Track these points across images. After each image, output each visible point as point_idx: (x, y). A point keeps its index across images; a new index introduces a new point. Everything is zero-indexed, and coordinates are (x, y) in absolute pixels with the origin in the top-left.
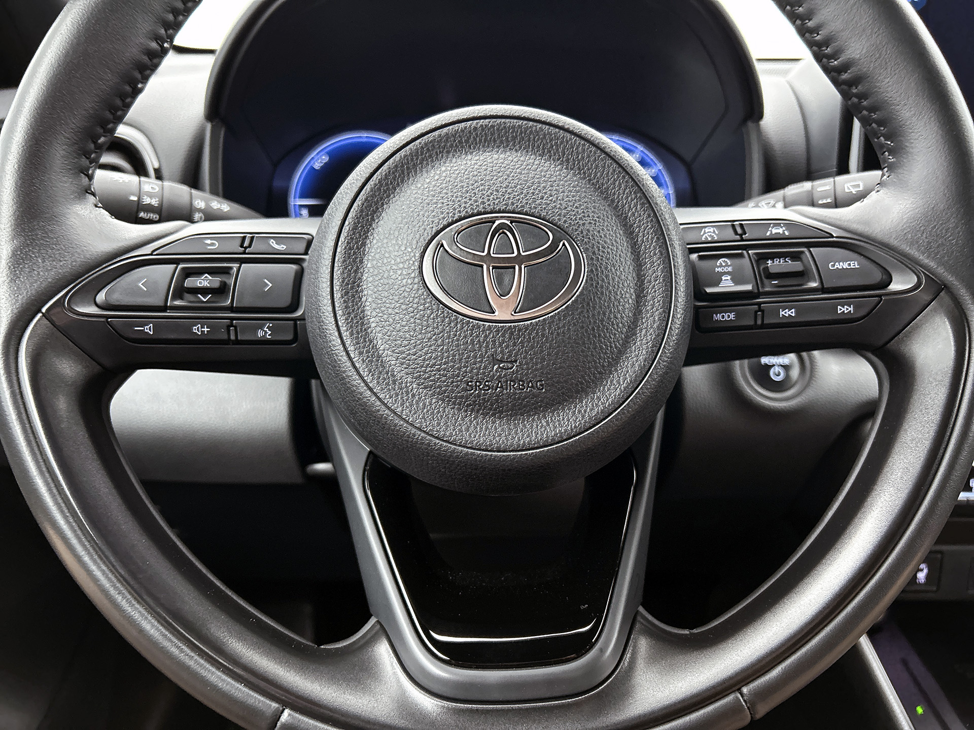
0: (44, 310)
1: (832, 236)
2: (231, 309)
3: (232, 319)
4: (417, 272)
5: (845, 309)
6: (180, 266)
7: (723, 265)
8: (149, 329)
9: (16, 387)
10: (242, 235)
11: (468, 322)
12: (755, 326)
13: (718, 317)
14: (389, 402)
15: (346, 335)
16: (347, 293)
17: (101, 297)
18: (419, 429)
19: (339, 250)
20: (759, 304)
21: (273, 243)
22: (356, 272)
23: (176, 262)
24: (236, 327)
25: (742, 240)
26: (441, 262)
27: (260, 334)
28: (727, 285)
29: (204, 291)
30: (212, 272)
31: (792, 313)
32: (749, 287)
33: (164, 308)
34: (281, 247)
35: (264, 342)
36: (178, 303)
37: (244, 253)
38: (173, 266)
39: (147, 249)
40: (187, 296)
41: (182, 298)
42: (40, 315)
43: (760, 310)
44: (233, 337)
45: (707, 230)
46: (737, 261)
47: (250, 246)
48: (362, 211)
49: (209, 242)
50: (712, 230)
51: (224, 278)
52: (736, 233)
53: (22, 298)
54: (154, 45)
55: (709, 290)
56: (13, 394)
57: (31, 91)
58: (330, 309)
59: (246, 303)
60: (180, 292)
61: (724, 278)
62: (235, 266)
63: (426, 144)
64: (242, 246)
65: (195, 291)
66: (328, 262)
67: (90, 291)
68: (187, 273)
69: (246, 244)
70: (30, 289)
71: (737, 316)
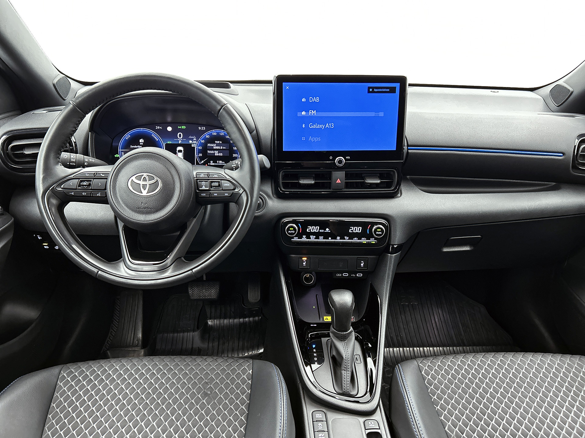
0: (50, 189)
1: (226, 178)
2: (91, 189)
3: (91, 192)
4: (127, 185)
5: (226, 194)
6: (80, 180)
7: (203, 183)
8: (73, 194)
9: (44, 205)
10: (94, 172)
11: (137, 196)
12: (210, 197)
13: (202, 195)
14: (121, 211)
15: (113, 197)
16: (113, 188)
17: (62, 186)
18: (127, 216)
19: (112, 179)
20: (210, 192)
21: (101, 174)
22: (115, 184)
23: (79, 179)
24: (92, 193)
25: (208, 178)
26: (132, 183)
27: (98, 195)
28: (204, 188)
29: (85, 185)
30: (87, 181)
31: (216, 195)
32: (208, 189)
33: (76, 189)
34: (103, 175)
35: (99, 197)
36: (79, 188)
37: (94, 177)
38: (78, 180)
39: (72, 176)
40: (81, 186)
41: (80, 187)
42: (49, 190)
43: (210, 193)
44: (92, 196)
45: (202, 175)
46: (206, 182)
47: (96, 175)
48: (117, 172)
49: (86, 174)
50: (203, 175)
51: (90, 182)
52: (208, 176)
53: (46, 186)
54: (74, 129)
55: (200, 189)
56: (44, 207)
57: (47, 142)
58: (110, 191)
59: (95, 188)
60: (80, 186)
61: (203, 186)
62: (92, 180)
63: (131, 158)
64: (94, 175)
65: (83, 185)
66: (110, 182)
67: (60, 185)
68: (81, 181)
69: (95, 175)
70: (47, 184)
71: (206, 195)
